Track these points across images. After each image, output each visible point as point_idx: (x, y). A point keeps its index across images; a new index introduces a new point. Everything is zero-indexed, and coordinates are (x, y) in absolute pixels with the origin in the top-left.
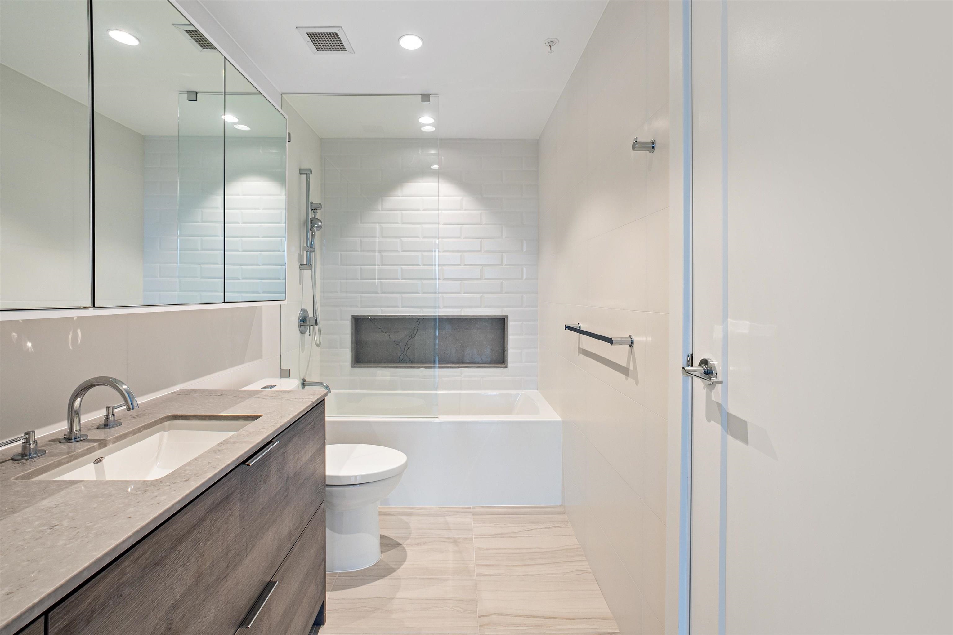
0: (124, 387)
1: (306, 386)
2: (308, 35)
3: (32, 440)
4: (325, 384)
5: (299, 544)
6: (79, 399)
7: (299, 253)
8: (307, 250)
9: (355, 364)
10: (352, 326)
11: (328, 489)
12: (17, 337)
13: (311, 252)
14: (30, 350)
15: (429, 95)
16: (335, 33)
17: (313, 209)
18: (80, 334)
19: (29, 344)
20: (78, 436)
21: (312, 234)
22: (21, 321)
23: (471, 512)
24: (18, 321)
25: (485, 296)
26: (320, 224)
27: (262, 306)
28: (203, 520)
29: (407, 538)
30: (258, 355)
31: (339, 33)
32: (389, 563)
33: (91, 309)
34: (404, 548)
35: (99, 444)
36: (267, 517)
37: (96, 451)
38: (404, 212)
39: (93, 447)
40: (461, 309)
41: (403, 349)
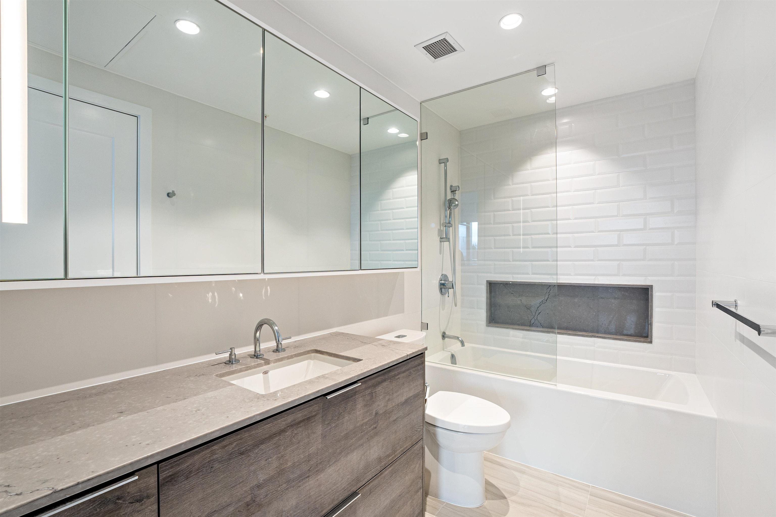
0: (276, 328)
1: (446, 338)
2: (424, 49)
3: (233, 353)
4: (460, 339)
5: (390, 469)
6: (258, 332)
7: (439, 228)
8: (445, 226)
9: (489, 324)
10: (487, 290)
12: (235, 290)
13: (449, 227)
14: (241, 298)
15: (543, 67)
16: (444, 39)
17: (452, 191)
18: (269, 290)
19: (241, 295)
20: (259, 354)
21: (450, 212)
22: (237, 281)
24: (235, 280)
25: (624, 263)
26: (457, 203)
27: (404, 272)
28: (283, 431)
29: (513, 494)
30: (401, 310)
31: (447, 39)
32: (490, 512)
33: (262, 274)
34: (508, 502)
35: (265, 362)
36: (352, 441)
37: (263, 366)
38: (533, 184)
39: (261, 363)
40: (594, 277)
41: (534, 314)
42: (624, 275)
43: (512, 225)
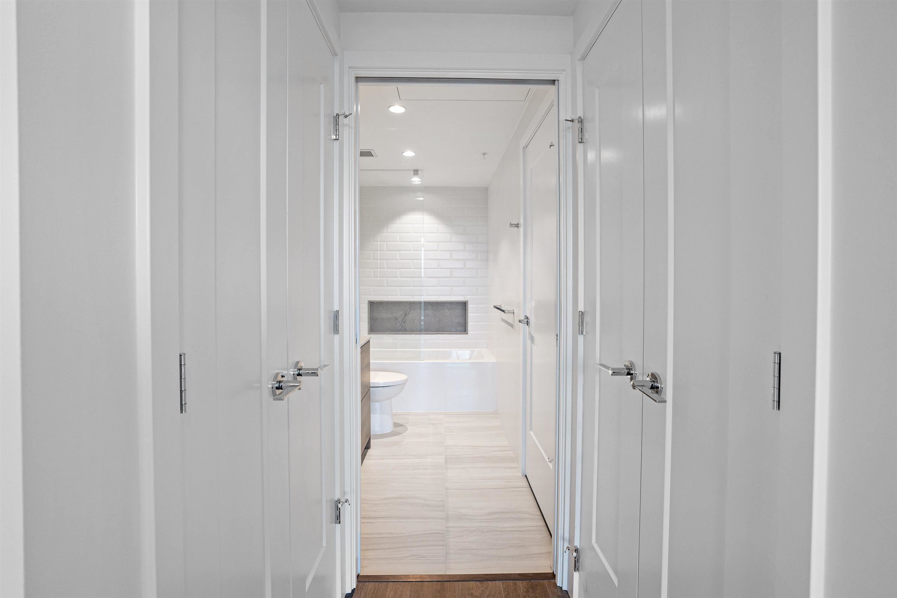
9: (370, 331)
10: (368, 307)
11: (371, 389)
15: (417, 170)
23: (443, 414)
25: (454, 288)
29: (407, 423)
32: (399, 431)
34: (405, 428)
38: (401, 234)
40: (438, 297)
41: (401, 323)
42: (454, 295)
43: (387, 261)
